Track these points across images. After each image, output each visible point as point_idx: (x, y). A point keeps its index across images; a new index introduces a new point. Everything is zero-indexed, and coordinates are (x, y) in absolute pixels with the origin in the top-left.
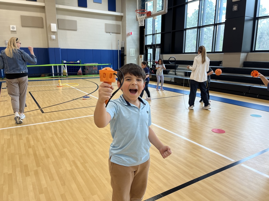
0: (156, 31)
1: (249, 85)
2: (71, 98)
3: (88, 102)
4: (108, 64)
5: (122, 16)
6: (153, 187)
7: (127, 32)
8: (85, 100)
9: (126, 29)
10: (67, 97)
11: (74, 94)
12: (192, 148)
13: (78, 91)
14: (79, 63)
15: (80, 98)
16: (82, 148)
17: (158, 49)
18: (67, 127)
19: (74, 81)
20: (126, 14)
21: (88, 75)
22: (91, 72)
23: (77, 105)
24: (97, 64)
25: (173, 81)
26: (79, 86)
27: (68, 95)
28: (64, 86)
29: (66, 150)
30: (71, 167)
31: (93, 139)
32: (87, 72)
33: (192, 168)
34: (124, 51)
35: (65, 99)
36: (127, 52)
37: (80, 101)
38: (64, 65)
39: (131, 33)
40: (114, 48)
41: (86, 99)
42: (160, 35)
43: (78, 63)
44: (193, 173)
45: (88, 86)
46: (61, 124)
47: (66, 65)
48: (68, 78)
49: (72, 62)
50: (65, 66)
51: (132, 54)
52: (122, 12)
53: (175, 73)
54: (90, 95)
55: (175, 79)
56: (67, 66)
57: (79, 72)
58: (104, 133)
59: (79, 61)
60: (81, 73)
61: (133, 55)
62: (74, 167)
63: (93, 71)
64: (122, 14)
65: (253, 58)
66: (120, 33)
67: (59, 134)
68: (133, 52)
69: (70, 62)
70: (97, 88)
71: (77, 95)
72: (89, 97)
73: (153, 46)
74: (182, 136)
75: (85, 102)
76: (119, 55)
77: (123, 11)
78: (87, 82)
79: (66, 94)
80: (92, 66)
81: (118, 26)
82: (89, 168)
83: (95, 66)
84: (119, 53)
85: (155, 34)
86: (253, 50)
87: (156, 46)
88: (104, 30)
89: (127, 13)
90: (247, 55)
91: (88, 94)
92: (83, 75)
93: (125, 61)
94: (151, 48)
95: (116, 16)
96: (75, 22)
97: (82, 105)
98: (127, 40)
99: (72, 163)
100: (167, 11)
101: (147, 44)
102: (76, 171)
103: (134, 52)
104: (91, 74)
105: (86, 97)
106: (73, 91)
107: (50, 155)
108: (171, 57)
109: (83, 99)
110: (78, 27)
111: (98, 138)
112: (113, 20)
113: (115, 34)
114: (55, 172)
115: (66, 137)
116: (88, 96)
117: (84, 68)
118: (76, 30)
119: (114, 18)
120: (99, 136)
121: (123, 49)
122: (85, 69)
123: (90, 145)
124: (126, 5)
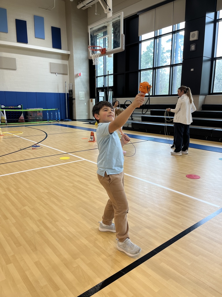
0: (108, 72)
1: (211, 129)
2: (18, 148)
3: (40, 151)
4: (55, 109)
5: (69, 55)
6: (143, 244)
7: (75, 73)
8: (36, 150)
9: (74, 69)
10: (13, 146)
11: (20, 143)
12: (171, 196)
13: (24, 140)
14: (21, 109)
15: (29, 147)
16: (46, 204)
17: (111, 92)
18: (21, 181)
19: (16, 129)
20: (73, 53)
21: (32, 122)
22: (35, 118)
23: (27, 155)
24: (42, 109)
25: (130, 126)
26: (23, 134)
27: (13, 145)
28: (5, 134)
29: (26, 208)
30: (38, 227)
31: (57, 193)
32: (30, 118)
33: (179, 218)
34: (72, 94)
35: (10, 149)
36: (76, 96)
37: (29, 151)
38: (2, 110)
39: (80, 74)
40: (61, 91)
41: (37, 148)
42: (112, 76)
43: (19, 109)
44: (182, 224)
45: (35, 134)
46: (13, 178)
47: (4, 110)
48: (7, 126)
49: (12, 107)
50: (3, 112)
51: (81, 98)
52: (68, 50)
53: (132, 118)
54: (39, 144)
55: (133, 124)
56: (6, 111)
57: (21, 119)
58: (68, 186)
59: (20, 106)
60: (23, 120)
61: (83, 99)
62: (42, 227)
63: (38, 117)
64: (69, 53)
65: (212, 101)
66: (67, 74)
67: (13, 190)
68: (82, 95)
69: (10, 106)
70: (46, 136)
71: (24, 144)
72: (39, 146)
73: (105, 89)
74: (158, 184)
75: (35, 152)
76: (66, 98)
77: (69, 48)
78: (33, 130)
79: (11, 144)
80: (36, 112)
81: (64, 66)
82: (62, 228)
83: (39, 111)
84: (66, 97)
85: (107, 75)
86: (211, 92)
87: (109, 88)
88: (48, 70)
89: (74, 51)
90: (205, 98)
91: (37, 143)
92: (26, 122)
93: (74, 105)
94: (102, 91)
95: (62, 55)
96: (14, 60)
97: (33, 156)
98: (75, 82)
99: (38, 223)
100: (124, 48)
101: (98, 87)
102: (46, 232)
103: (84, 95)
104: (35, 121)
105: (35, 146)
106: (18, 140)
107: (8, 215)
108: (127, 101)
109: (33, 149)
110: (18, 66)
111: (63, 191)
112: (58, 59)
113: (61, 76)
114: (20, 235)
115: (22, 192)
116: (37, 145)
117: (26, 114)
118: (15, 70)
119: (60, 56)
120: (63, 190)
121: (71, 92)
122: (28, 115)
123: (55, 200)
124: (73, 42)
